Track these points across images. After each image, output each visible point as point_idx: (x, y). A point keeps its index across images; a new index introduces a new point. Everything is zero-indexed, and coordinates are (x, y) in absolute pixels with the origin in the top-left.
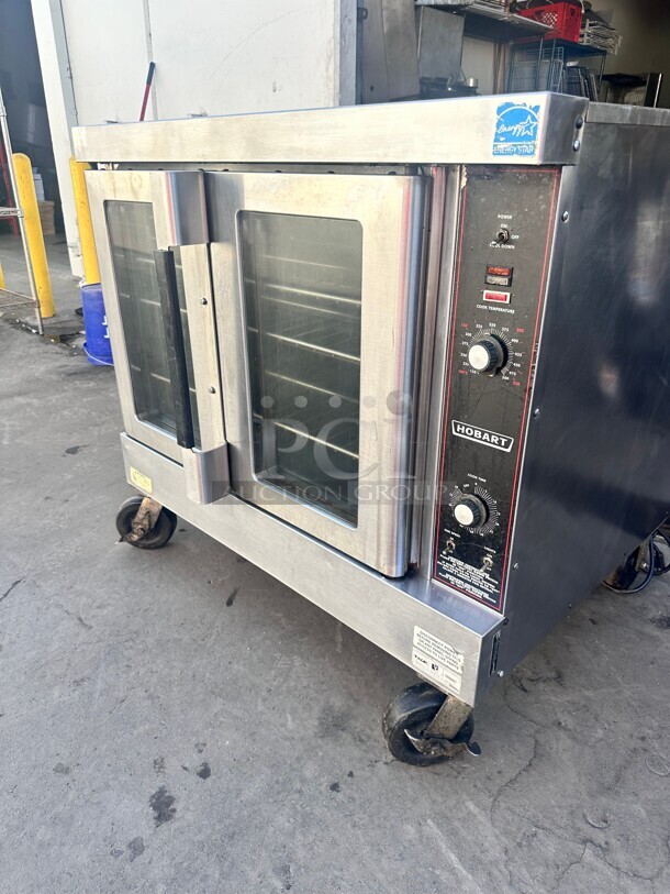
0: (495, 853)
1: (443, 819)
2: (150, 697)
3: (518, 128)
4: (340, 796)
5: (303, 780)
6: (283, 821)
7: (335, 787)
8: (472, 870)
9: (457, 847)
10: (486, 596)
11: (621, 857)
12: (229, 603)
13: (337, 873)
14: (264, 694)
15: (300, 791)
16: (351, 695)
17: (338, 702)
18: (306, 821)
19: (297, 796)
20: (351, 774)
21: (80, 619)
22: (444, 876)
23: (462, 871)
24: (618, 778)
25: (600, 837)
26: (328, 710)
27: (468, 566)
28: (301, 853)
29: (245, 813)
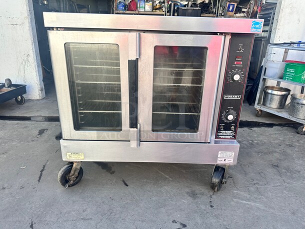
0: (248, 196)
1: (235, 197)
2: (143, 221)
3: (257, 26)
4: (215, 207)
5: (205, 210)
6: (213, 220)
7: (212, 206)
8: (249, 201)
9: (242, 200)
10: (231, 137)
11: (260, 183)
12: (127, 186)
13: (235, 220)
14: (169, 200)
15: (207, 213)
16: (187, 187)
17: (187, 190)
18: (217, 217)
19: (208, 214)
20: (211, 202)
21: (83, 219)
22: (248, 206)
23: (249, 203)
24: (244, 171)
25: (255, 182)
26: (188, 193)
27: (226, 131)
28: (225, 223)
29: (204, 226)
